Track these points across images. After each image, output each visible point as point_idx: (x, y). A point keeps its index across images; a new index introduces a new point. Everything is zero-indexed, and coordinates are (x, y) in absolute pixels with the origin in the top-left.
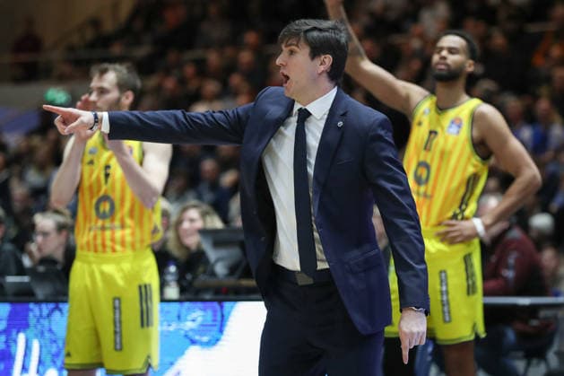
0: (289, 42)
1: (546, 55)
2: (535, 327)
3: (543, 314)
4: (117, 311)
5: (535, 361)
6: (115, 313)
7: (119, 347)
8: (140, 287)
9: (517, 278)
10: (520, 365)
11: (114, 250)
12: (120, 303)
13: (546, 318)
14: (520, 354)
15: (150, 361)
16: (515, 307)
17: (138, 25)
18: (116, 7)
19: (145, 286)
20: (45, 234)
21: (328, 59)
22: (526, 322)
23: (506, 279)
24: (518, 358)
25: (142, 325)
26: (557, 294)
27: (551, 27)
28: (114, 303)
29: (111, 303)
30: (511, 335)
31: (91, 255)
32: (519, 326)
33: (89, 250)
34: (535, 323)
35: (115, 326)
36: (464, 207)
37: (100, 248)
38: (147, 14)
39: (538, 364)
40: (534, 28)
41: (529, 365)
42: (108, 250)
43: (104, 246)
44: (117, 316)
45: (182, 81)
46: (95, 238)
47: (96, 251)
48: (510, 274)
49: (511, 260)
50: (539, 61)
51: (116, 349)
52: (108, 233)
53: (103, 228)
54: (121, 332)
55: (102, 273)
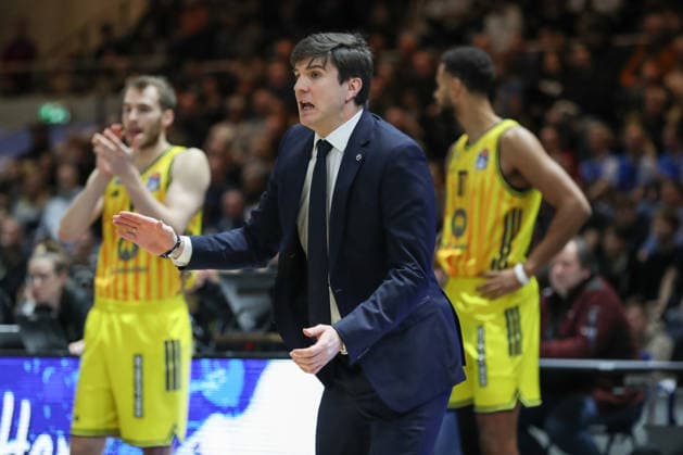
0: (314, 64)
1: (637, 72)
2: (618, 397)
3: (629, 380)
4: (138, 372)
5: (618, 437)
6: (135, 373)
7: (139, 414)
8: (166, 343)
9: (599, 338)
10: (601, 441)
11: (137, 297)
12: (142, 362)
13: (632, 386)
14: (602, 428)
15: (176, 431)
16: (596, 372)
17: (149, 30)
18: (124, 8)
19: (173, 342)
20: (43, 276)
21: (357, 84)
22: (608, 390)
23: (585, 339)
24: (598, 433)
25: (168, 388)
26: (646, 358)
27: (642, 39)
28: (134, 361)
29: (131, 361)
30: (590, 406)
31: (111, 301)
32: (600, 394)
33: (108, 296)
34: (619, 391)
35: (135, 388)
36: (506, 250)
37: (121, 295)
38: (161, 18)
39: (623, 440)
40: (622, 41)
41: (611, 441)
42: (131, 296)
43: (125, 291)
44: (138, 377)
45: (202, 99)
46: (116, 282)
47: (116, 297)
48: (590, 332)
49: (593, 316)
50: (628, 80)
51: (136, 416)
52: (131, 277)
53: (125, 271)
54: (141, 396)
55: (122, 325)
